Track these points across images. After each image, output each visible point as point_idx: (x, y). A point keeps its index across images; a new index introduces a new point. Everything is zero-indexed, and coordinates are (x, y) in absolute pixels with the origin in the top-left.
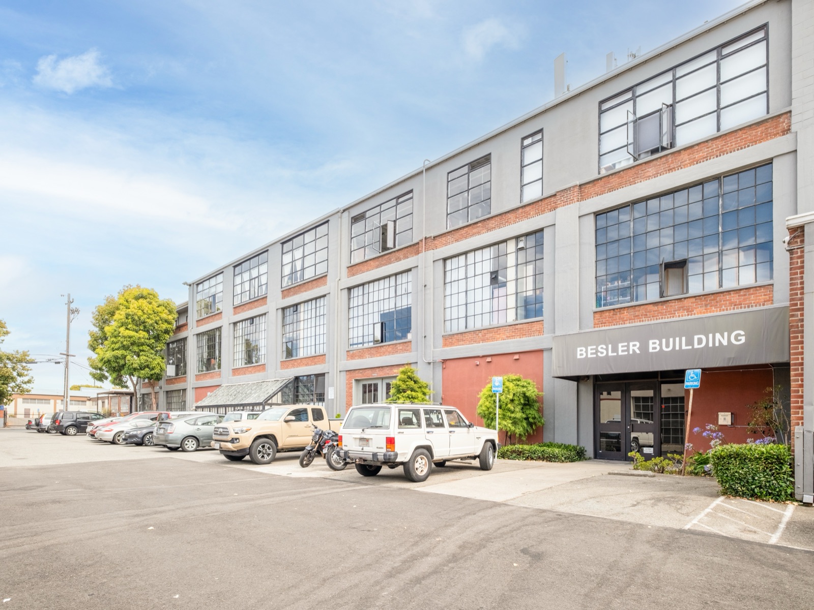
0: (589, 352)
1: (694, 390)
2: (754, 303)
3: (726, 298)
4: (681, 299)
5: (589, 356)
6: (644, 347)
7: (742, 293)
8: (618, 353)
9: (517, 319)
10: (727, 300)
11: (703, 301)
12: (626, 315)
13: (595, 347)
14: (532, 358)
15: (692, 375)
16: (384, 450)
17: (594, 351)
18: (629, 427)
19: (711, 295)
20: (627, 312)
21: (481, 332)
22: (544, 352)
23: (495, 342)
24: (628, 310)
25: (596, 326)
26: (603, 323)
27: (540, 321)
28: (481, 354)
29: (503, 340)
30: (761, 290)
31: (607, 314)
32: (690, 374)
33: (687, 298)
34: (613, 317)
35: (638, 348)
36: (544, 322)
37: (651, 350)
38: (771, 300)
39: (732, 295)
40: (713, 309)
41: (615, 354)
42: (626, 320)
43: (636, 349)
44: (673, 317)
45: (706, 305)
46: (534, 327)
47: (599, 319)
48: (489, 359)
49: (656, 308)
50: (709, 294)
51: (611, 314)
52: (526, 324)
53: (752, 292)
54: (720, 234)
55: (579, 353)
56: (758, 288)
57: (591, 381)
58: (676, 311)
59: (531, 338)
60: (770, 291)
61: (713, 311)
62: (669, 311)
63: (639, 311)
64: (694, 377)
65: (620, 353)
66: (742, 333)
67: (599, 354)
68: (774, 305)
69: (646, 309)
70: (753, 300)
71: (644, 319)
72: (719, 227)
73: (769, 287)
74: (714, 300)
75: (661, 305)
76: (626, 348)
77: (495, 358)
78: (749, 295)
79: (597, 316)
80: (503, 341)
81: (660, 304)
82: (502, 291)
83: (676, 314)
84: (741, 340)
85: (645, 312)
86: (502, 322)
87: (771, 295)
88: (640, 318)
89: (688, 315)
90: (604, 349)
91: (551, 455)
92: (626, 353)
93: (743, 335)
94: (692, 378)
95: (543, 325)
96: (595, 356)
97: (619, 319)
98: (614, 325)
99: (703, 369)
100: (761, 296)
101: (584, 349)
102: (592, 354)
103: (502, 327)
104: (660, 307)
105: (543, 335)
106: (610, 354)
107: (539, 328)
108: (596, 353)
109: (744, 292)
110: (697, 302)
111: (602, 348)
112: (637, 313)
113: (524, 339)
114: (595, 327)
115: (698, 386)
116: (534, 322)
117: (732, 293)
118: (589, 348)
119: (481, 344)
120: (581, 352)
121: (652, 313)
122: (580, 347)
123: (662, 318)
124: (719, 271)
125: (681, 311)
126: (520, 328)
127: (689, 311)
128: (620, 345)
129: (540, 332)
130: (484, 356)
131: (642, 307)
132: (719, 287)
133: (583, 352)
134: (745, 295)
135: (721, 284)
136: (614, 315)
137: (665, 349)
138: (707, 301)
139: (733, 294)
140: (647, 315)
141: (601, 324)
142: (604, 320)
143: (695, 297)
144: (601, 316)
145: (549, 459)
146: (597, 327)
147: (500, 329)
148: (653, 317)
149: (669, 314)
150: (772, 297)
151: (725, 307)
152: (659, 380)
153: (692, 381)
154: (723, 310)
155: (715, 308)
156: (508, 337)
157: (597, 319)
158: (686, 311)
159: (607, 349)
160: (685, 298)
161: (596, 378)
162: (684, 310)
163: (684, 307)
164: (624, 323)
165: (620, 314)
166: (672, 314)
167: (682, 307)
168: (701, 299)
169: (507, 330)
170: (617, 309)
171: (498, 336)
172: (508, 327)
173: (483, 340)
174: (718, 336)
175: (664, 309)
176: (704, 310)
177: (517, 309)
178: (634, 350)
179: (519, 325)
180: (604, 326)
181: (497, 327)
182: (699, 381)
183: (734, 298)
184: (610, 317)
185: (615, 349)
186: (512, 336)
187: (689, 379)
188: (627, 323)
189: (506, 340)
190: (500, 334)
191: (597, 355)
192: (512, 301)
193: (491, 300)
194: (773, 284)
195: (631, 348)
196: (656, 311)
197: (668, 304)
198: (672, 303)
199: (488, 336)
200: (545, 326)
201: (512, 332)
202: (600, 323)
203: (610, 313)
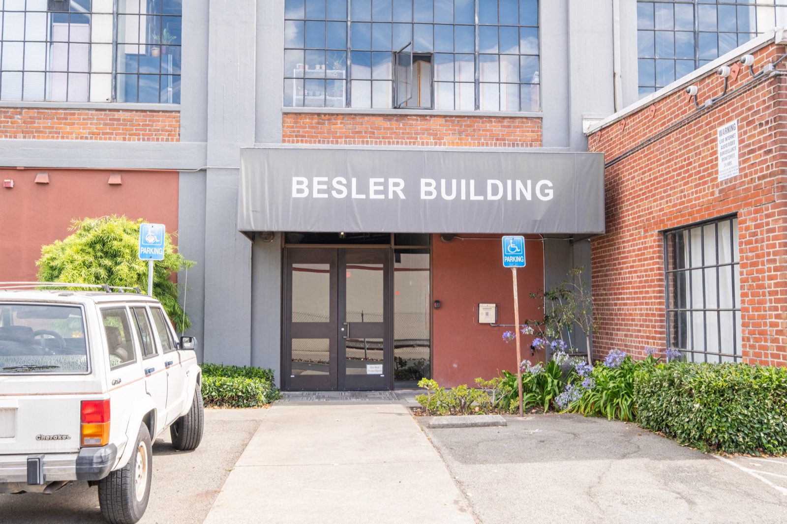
0: (316, 187)
1: (518, 270)
2: (520, 141)
3: (486, 126)
4: (426, 116)
5: (316, 195)
6: (412, 189)
7: (506, 123)
8: (368, 195)
9: (114, 98)
10: (487, 130)
11: (457, 125)
12: (340, 128)
13: (326, 179)
14: (153, 185)
15: (512, 246)
16: (74, 444)
17: (325, 187)
18: (343, 329)
19: (466, 118)
20: (341, 123)
21: (20, 113)
22: (180, 175)
23: (60, 140)
24: (343, 119)
25: (287, 139)
26: (300, 137)
27: (171, 112)
28: (21, 163)
29: (82, 138)
30: (528, 123)
31: (307, 120)
32: (508, 244)
33: (435, 116)
34: (317, 128)
35: (402, 190)
36: (181, 114)
37: (423, 196)
38: (539, 140)
39: (494, 124)
40: (470, 140)
41: (363, 197)
42: (341, 137)
43: (398, 190)
44: (414, 143)
45: (460, 133)
46: (158, 121)
47: (293, 127)
48: (42, 178)
49: (388, 124)
50: (464, 117)
51: (315, 121)
52: (139, 113)
53: (517, 124)
54: (477, 27)
55: (295, 187)
56: (524, 120)
57: (278, 243)
58: (416, 134)
59: (151, 143)
60: (538, 126)
61: (470, 144)
62: (408, 133)
63: (362, 124)
64: (515, 249)
65: (372, 196)
66: (550, 184)
67: (334, 193)
68: (544, 148)
69: (373, 123)
70: (518, 136)
71: (369, 140)
72: (475, 16)
73: (537, 120)
74: (470, 126)
75: (396, 120)
76: (381, 188)
77: (57, 177)
78: (515, 127)
79: (288, 120)
80: (79, 140)
81: (395, 118)
82: (78, 31)
83: (419, 140)
84: (548, 195)
85: (372, 128)
86: (77, 98)
87: (539, 133)
88: (363, 137)
89: (436, 144)
90: (344, 185)
91: (240, 394)
92: (382, 197)
93: (550, 188)
94: (513, 249)
95: (178, 121)
96: (326, 196)
97: (328, 133)
98: (319, 142)
99: (527, 236)
100: (528, 131)
101: (305, 181)
102: (319, 191)
103: (79, 109)
104: (393, 124)
105: (178, 140)
106: (354, 196)
107: (170, 126)
108: (328, 191)
109: (508, 122)
110: (448, 126)
111: (339, 183)
112: (358, 128)
113: (134, 143)
114: (284, 141)
115: (523, 264)
116: (158, 111)
117: (493, 120)
118: (316, 180)
119: (20, 140)
120: (300, 187)
121: (382, 131)
122: (297, 175)
123: (398, 143)
124: (475, 83)
125: (425, 135)
126: (124, 120)
127: (438, 138)
128: (372, 181)
129: (173, 134)
130: (27, 169)
131: (366, 118)
132: (476, 109)
133: (304, 187)
134: (509, 127)
135: (477, 104)
136: (318, 123)
137: (444, 196)
138: (461, 126)
139: (495, 122)
140: (373, 133)
141: (296, 136)
142: (301, 130)
143: (445, 116)
144: (296, 123)
145: (234, 402)
146: (289, 141)
147: (74, 114)
148: (383, 138)
149: (408, 138)
150: (541, 136)
151: (485, 140)
152: (393, 247)
153: (513, 255)
154: (483, 145)
155: (472, 139)
156: (94, 135)
157: (288, 127)
158: (432, 137)
159: (348, 186)
160: (431, 116)
161: (288, 237)
162: (430, 134)
163: (430, 130)
164: (337, 142)
165: (329, 123)
166: (413, 139)
167: (427, 130)
168: (453, 122)
169: (92, 119)
170: (325, 114)
171: (68, 129)
172: (94, 112)
173: (26, 133)
174: (519, 184)
175: (400, 128)
176: (457, 141)
177: (115, 78)
178: (394, 192)
179: (121, 112)
180: (302, 141)
181: (66, 109)
182: (523, 255)
183: (496, 128)
184: (313, 128)
185: (363, 188)
186: (104, 134)
187: (508, 252)
188: (341, 143)
189: (89, 141)
190: (73, 124)
191: (330, 195)
192: (103, 59)
193: (49, 44)
194: (542, 118)
195: (391, 188)
196: (388, 129)
197: (406, 121)
198: (413, 120)
199: (39, 124)
200: (182, 123)
201: (105, 124)
202: (294, 134)
203: (312, 119)
